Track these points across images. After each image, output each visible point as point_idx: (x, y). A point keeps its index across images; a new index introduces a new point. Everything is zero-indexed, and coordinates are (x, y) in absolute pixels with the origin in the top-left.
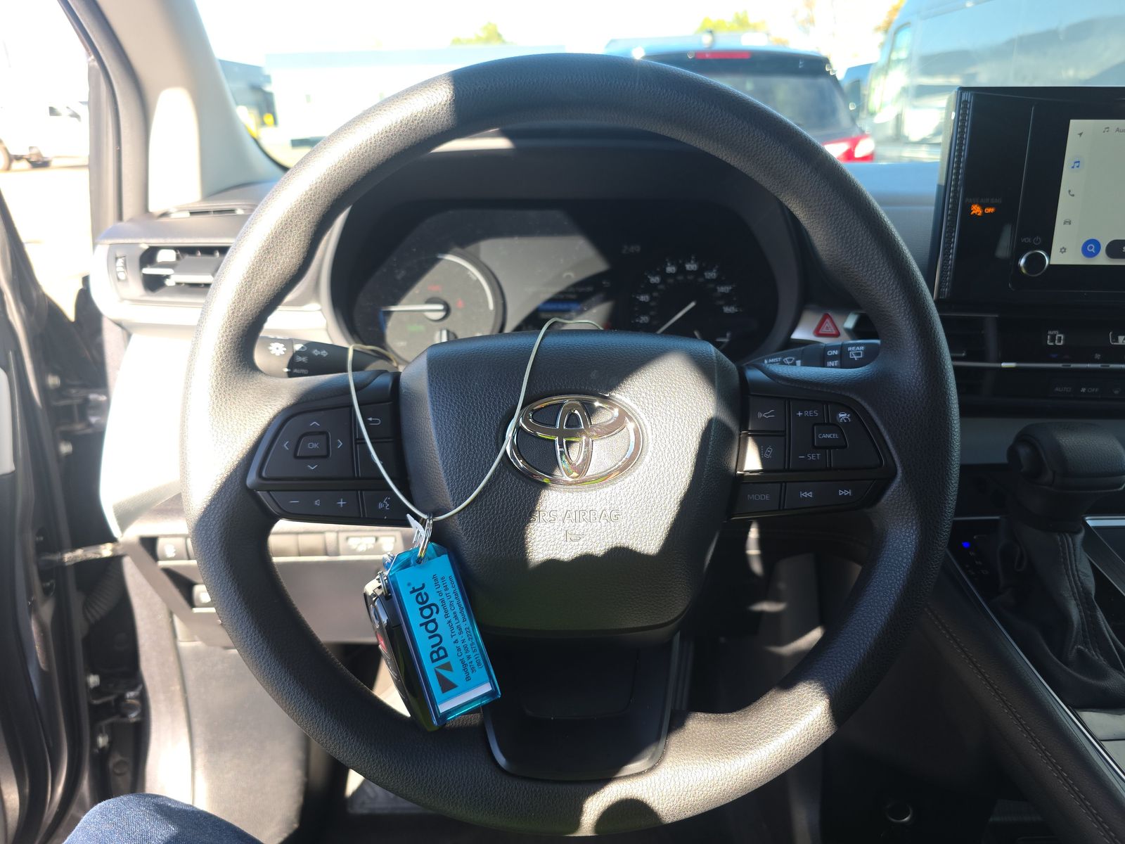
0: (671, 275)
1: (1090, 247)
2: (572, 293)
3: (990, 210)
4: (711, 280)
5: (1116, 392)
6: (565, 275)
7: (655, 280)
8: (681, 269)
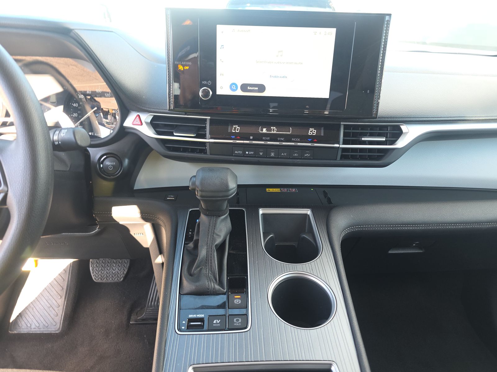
1: (233, 86)
3: (187, 68)
5: (261, 154)
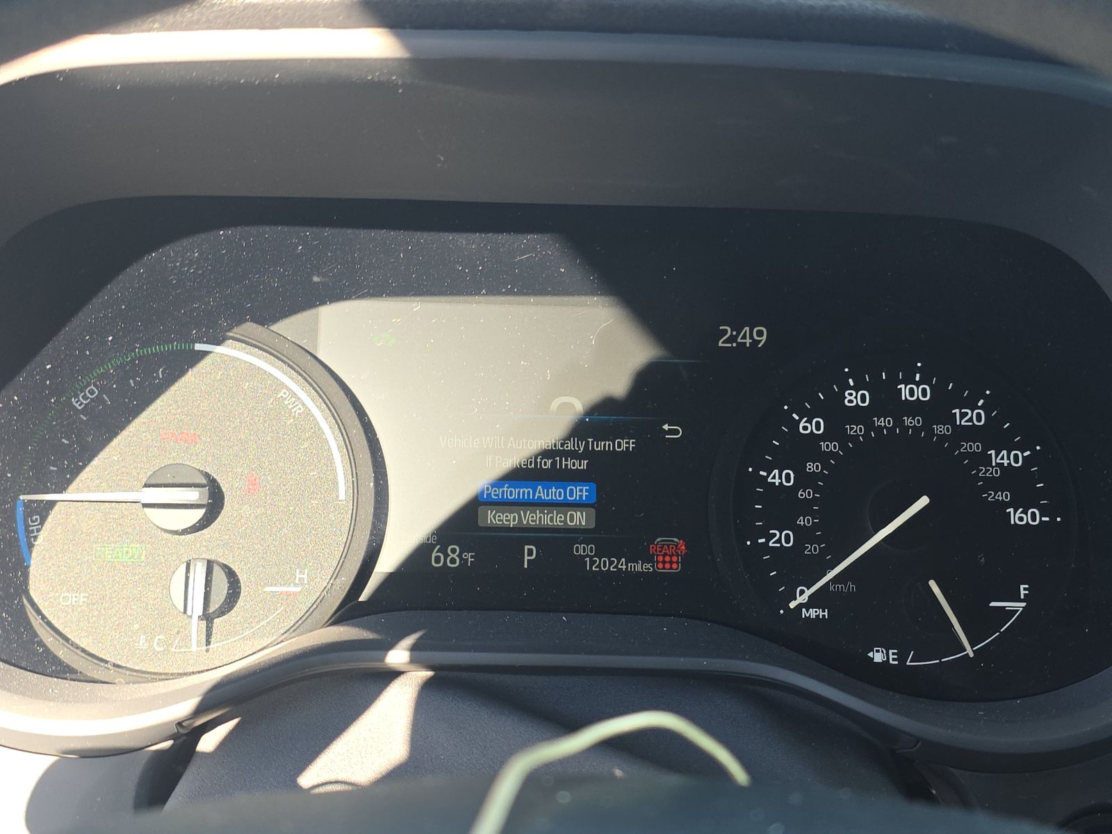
0: (857, 414)
2: (573, 455)
4: (971, 433)
6: (555, 404)
7: (809, 427)
8: (886, 400)
